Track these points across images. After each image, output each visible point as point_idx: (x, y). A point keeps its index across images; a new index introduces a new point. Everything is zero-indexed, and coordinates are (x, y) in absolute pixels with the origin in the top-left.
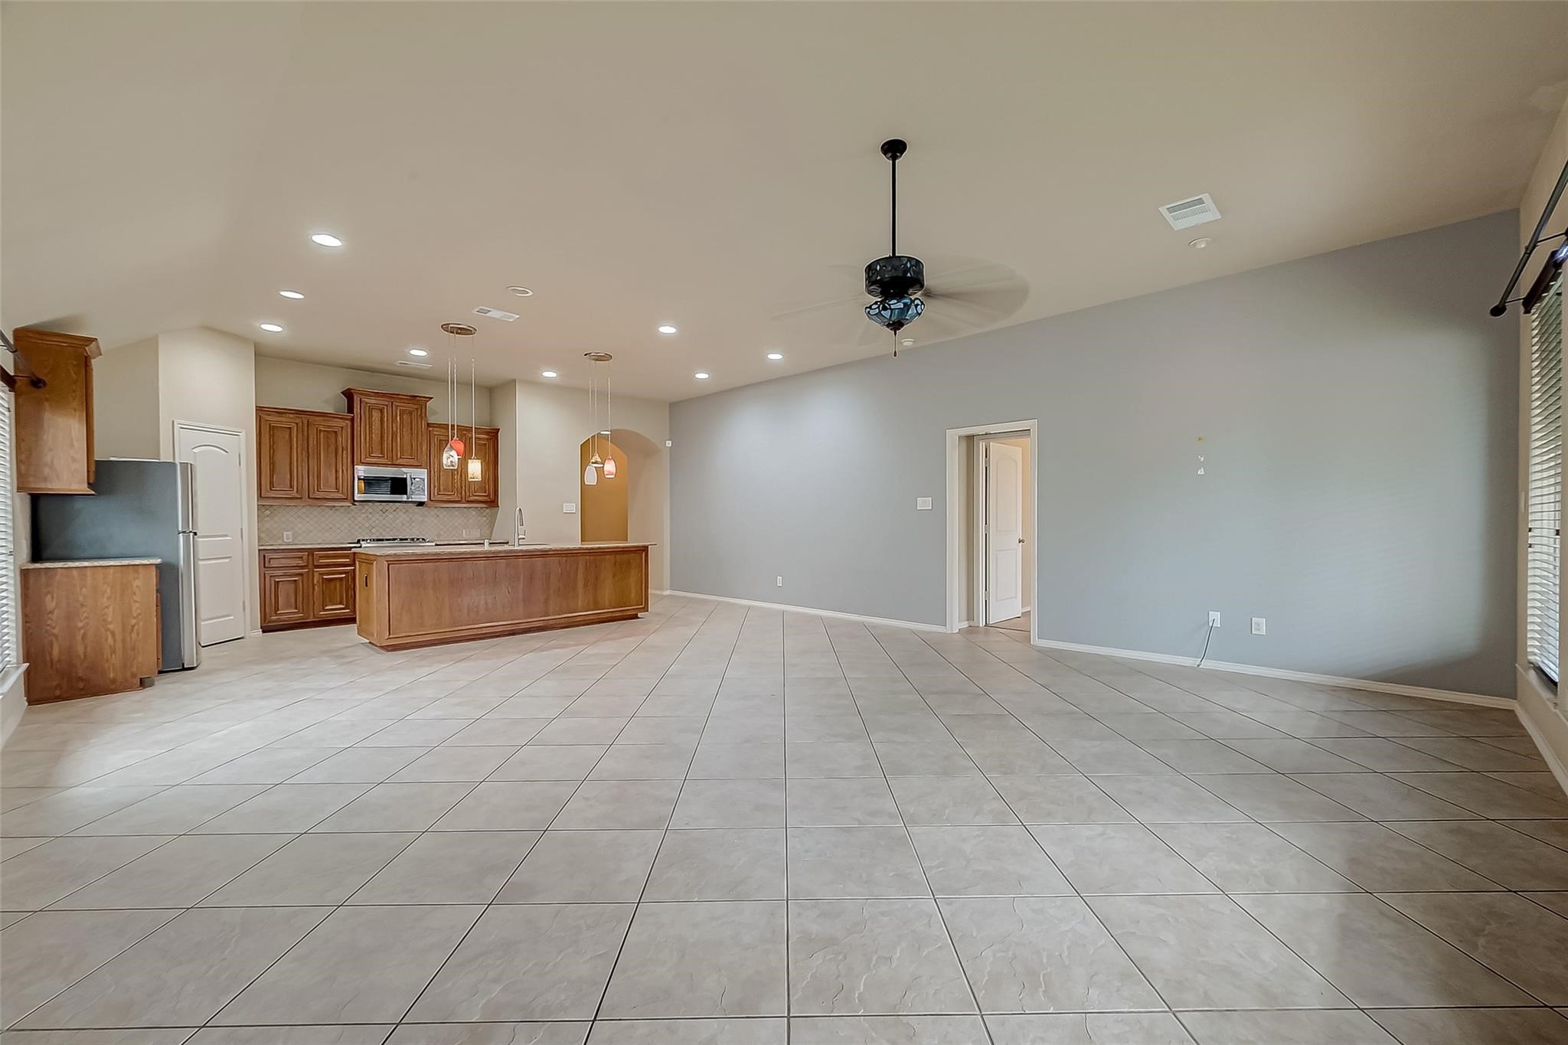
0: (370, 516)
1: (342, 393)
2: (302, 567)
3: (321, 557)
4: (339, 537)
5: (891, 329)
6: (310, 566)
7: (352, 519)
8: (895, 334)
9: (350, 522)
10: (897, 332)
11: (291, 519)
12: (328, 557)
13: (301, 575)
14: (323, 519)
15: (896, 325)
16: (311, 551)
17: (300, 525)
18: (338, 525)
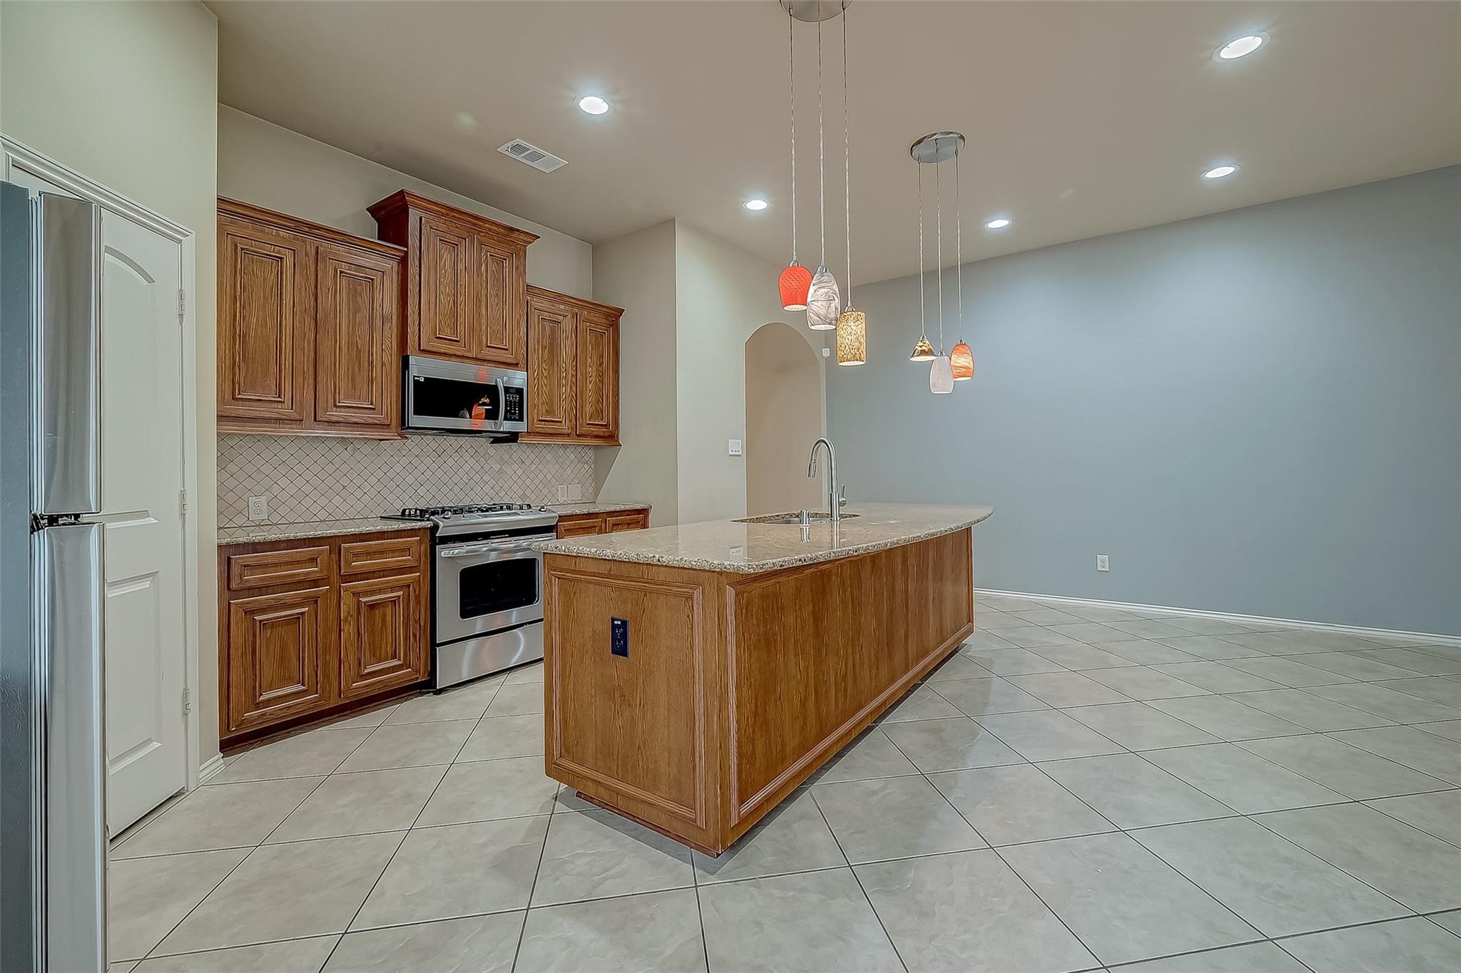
0: (416, 462)
1: (367, 209)
2: (315, 583)
3: (357, 556)
4: (359, 506)
6: (335, 578)
7: (385, 469)
9: (380, 474)
11: (266, 469)
12: (369, 554)
13: (315, 600)
14: (330, 468)
16: (334, 542)
17: (283, 482)
18: (358, 481)
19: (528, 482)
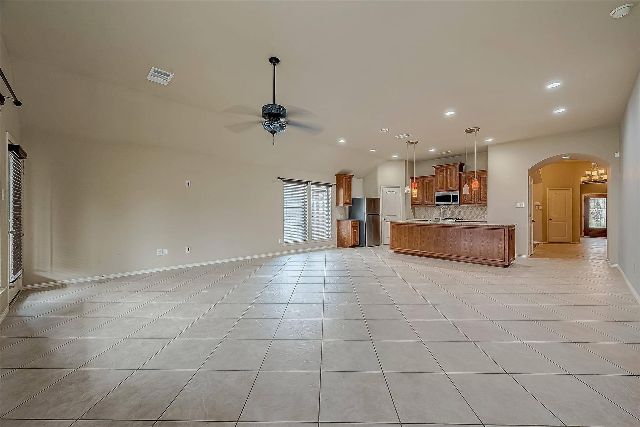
5: (272, 134)
8: (274, 136)
10: (275, 135)
15: (274, 132)
19: (472, 214)
